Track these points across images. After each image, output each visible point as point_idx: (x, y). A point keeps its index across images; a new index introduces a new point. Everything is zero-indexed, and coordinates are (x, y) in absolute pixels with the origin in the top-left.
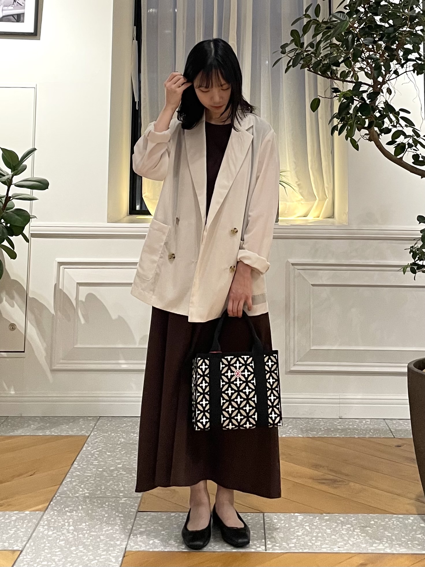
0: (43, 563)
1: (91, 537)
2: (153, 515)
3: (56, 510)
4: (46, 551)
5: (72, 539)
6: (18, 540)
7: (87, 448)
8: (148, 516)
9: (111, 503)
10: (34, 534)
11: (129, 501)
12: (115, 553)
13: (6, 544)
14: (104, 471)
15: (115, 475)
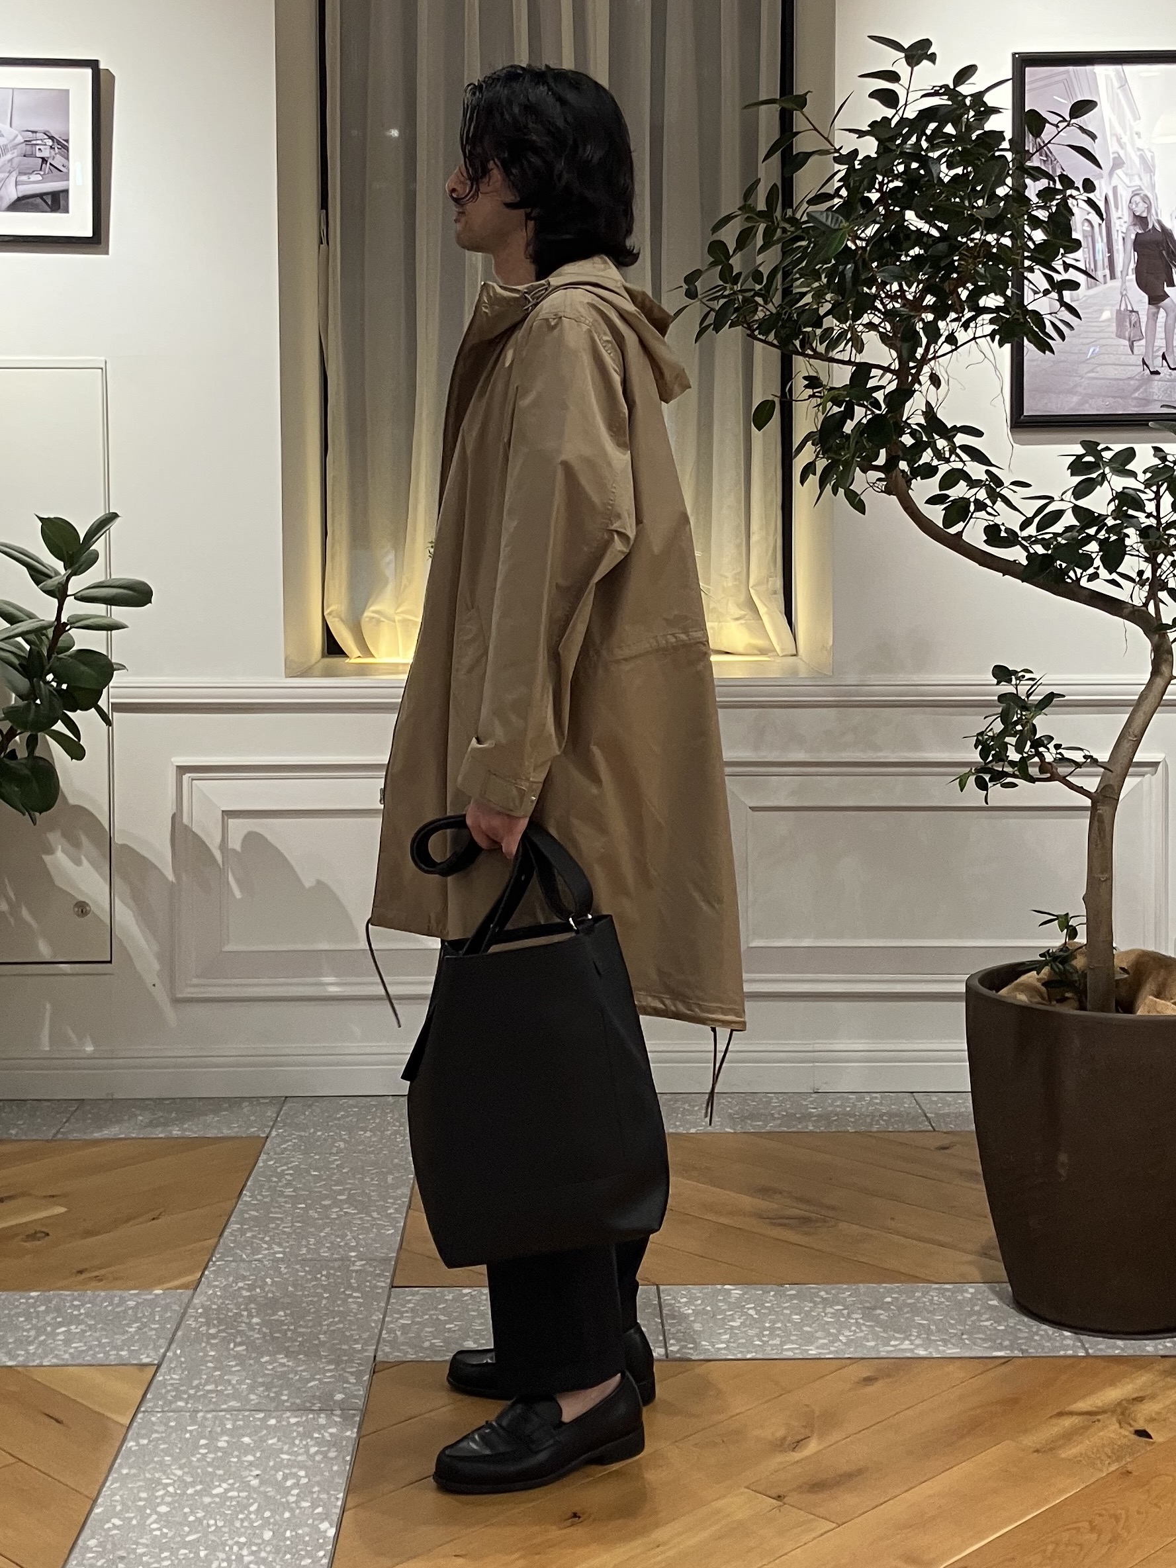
0: (208, 1388)
1: (299, 1336)
2: (423, 1294)
3: (217, 1286)
4: (210, 1365)
5: (260, 1341)
6: (149, 1345)
7: (265, 1161)
8: (413, 1295)
9: (332, 1272)
10: (179, 1333)
11: (371, 1266)
12: (352, 1367)
13: (123, 1353)
14: (308, 1207)
15: (334, 1216)
